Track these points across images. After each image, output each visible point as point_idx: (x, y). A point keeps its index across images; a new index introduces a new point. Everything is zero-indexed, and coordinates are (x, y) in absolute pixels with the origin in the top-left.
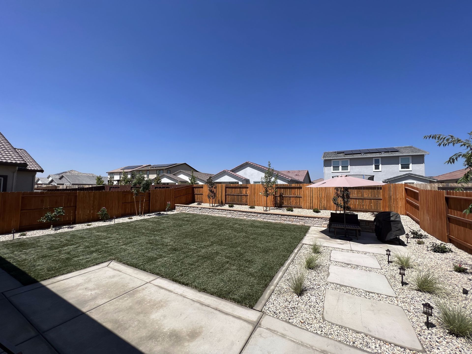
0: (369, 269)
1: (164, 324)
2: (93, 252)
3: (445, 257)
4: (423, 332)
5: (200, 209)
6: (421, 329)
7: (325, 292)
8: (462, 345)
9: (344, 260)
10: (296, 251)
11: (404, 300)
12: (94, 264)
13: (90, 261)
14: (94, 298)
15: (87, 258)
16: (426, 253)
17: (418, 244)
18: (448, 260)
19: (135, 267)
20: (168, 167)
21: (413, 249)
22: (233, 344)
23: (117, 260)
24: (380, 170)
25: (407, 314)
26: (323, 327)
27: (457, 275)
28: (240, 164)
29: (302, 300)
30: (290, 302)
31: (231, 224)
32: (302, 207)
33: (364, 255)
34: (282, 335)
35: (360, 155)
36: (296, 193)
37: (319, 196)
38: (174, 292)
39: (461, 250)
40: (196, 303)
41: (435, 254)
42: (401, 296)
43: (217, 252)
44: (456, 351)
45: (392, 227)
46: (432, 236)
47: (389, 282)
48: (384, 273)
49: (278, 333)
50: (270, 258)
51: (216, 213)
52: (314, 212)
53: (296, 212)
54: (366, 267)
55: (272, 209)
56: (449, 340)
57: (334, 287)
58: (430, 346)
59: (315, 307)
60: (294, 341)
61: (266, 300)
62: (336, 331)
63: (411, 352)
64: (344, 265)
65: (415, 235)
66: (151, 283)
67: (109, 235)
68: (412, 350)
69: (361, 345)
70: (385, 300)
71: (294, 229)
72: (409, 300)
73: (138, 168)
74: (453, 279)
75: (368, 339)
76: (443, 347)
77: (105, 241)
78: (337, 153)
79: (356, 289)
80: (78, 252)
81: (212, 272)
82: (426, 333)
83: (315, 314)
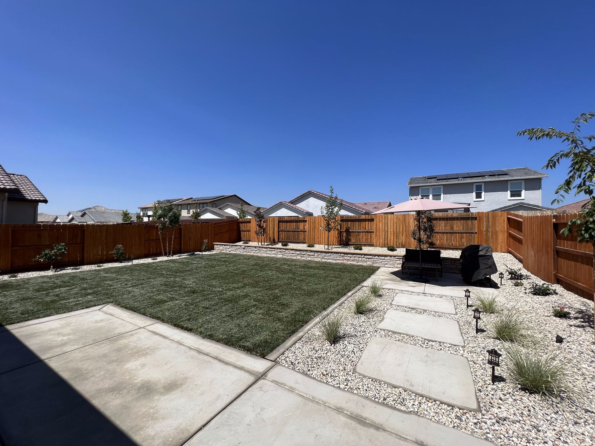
0: (439, 315)
1: (138, 374)
2: (88, 294)
3: (546, 300)
4: (485, 387)
5: (243, 248)
6: (484, 384)
7: (369, 340)
8: (534, 404)
9: (409, 304)
10: (350, 294)
11: (473, 349)
12: (84, 307)
13: (79, 304)
14: (64, 344)
15: (78, 301)
16: (522, 295)
17: (515, 285)
18: (548, 304)
19: (134, 311)
20: (213, 200)
21: (507, 292)
22: (219, 397)
23: (115, 303)
24: (483, 199)
25: (471, 366)
26: (350, 380)
27: (555, 321)
28: (302, 194)
29: (335, 349)
30: (317, 351)
31: (278, 265)
32: (374, 245)
33: (439, 299)
34: (290, 389)
35: (457, 179)
36: (367, 228)
37: (395, 230)
38: (171, 338)
39: (570, 292)
40: (192, 351)
41: (534, 297)
42: (470, 345)
43: (246, 295)
44: (523, 411)
45: (480, 264)
46: (536, 277)
47: (460, 329)
48: (458, 319)
49: (285, 387)
50: (312, 301)
51: (263, 252)
52: (389, 250)
53: (366, 250)
54: (436, 312)
55: (335, 248)
56: (518, 397)
57: (384, 334)
58: (489, 404)
59: (349, 357)
60: (302, 396)
61: (286, 348)
62: (366, 385)
63: (461, 411)
64: (407, 310)
65: (513, 275)
66: (145, 329)
67: (118, 277)
68: (462, 409)
69: (394, 402)
70: (447, 349)
71: (358, 269)
72: (479, 350)
73: (177, 202)
74: (547, 325)
75: (406, 395)
76: (507, 405)
77: (110, 283)
78: (428, 178)
79: (413, 336)
80: (70, 294)
81: (229, 316)
82: (489, 389)
83: (344, 365)
